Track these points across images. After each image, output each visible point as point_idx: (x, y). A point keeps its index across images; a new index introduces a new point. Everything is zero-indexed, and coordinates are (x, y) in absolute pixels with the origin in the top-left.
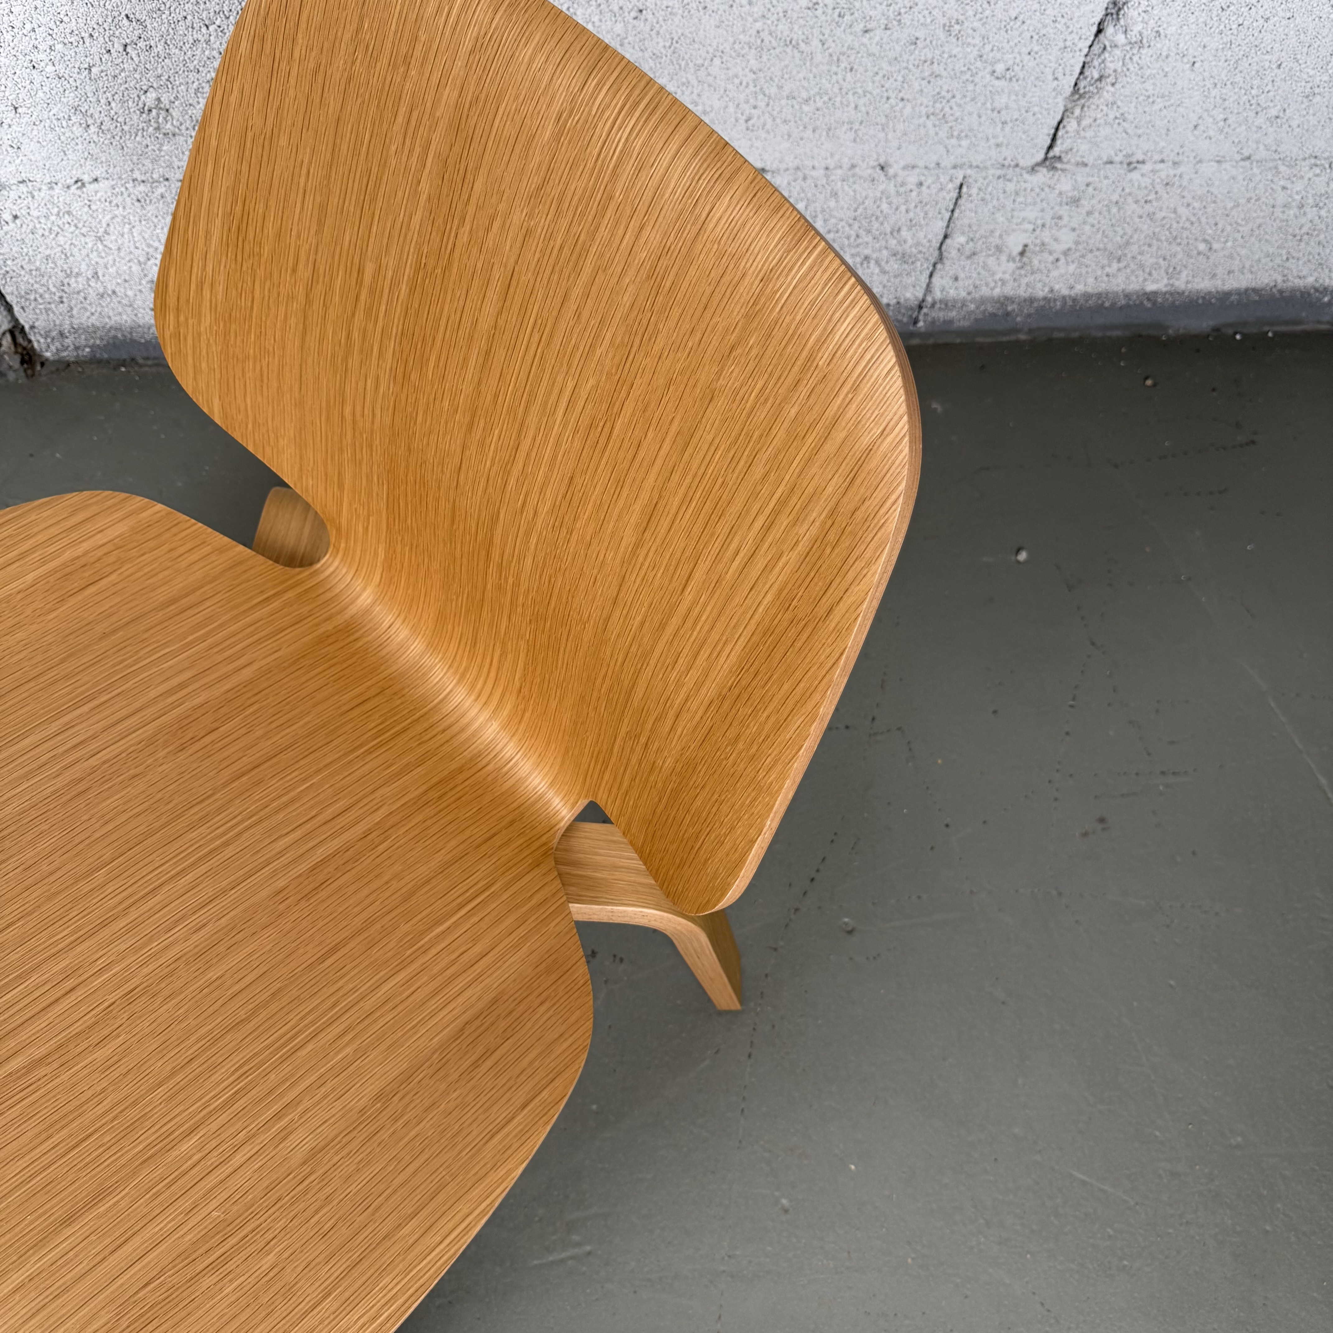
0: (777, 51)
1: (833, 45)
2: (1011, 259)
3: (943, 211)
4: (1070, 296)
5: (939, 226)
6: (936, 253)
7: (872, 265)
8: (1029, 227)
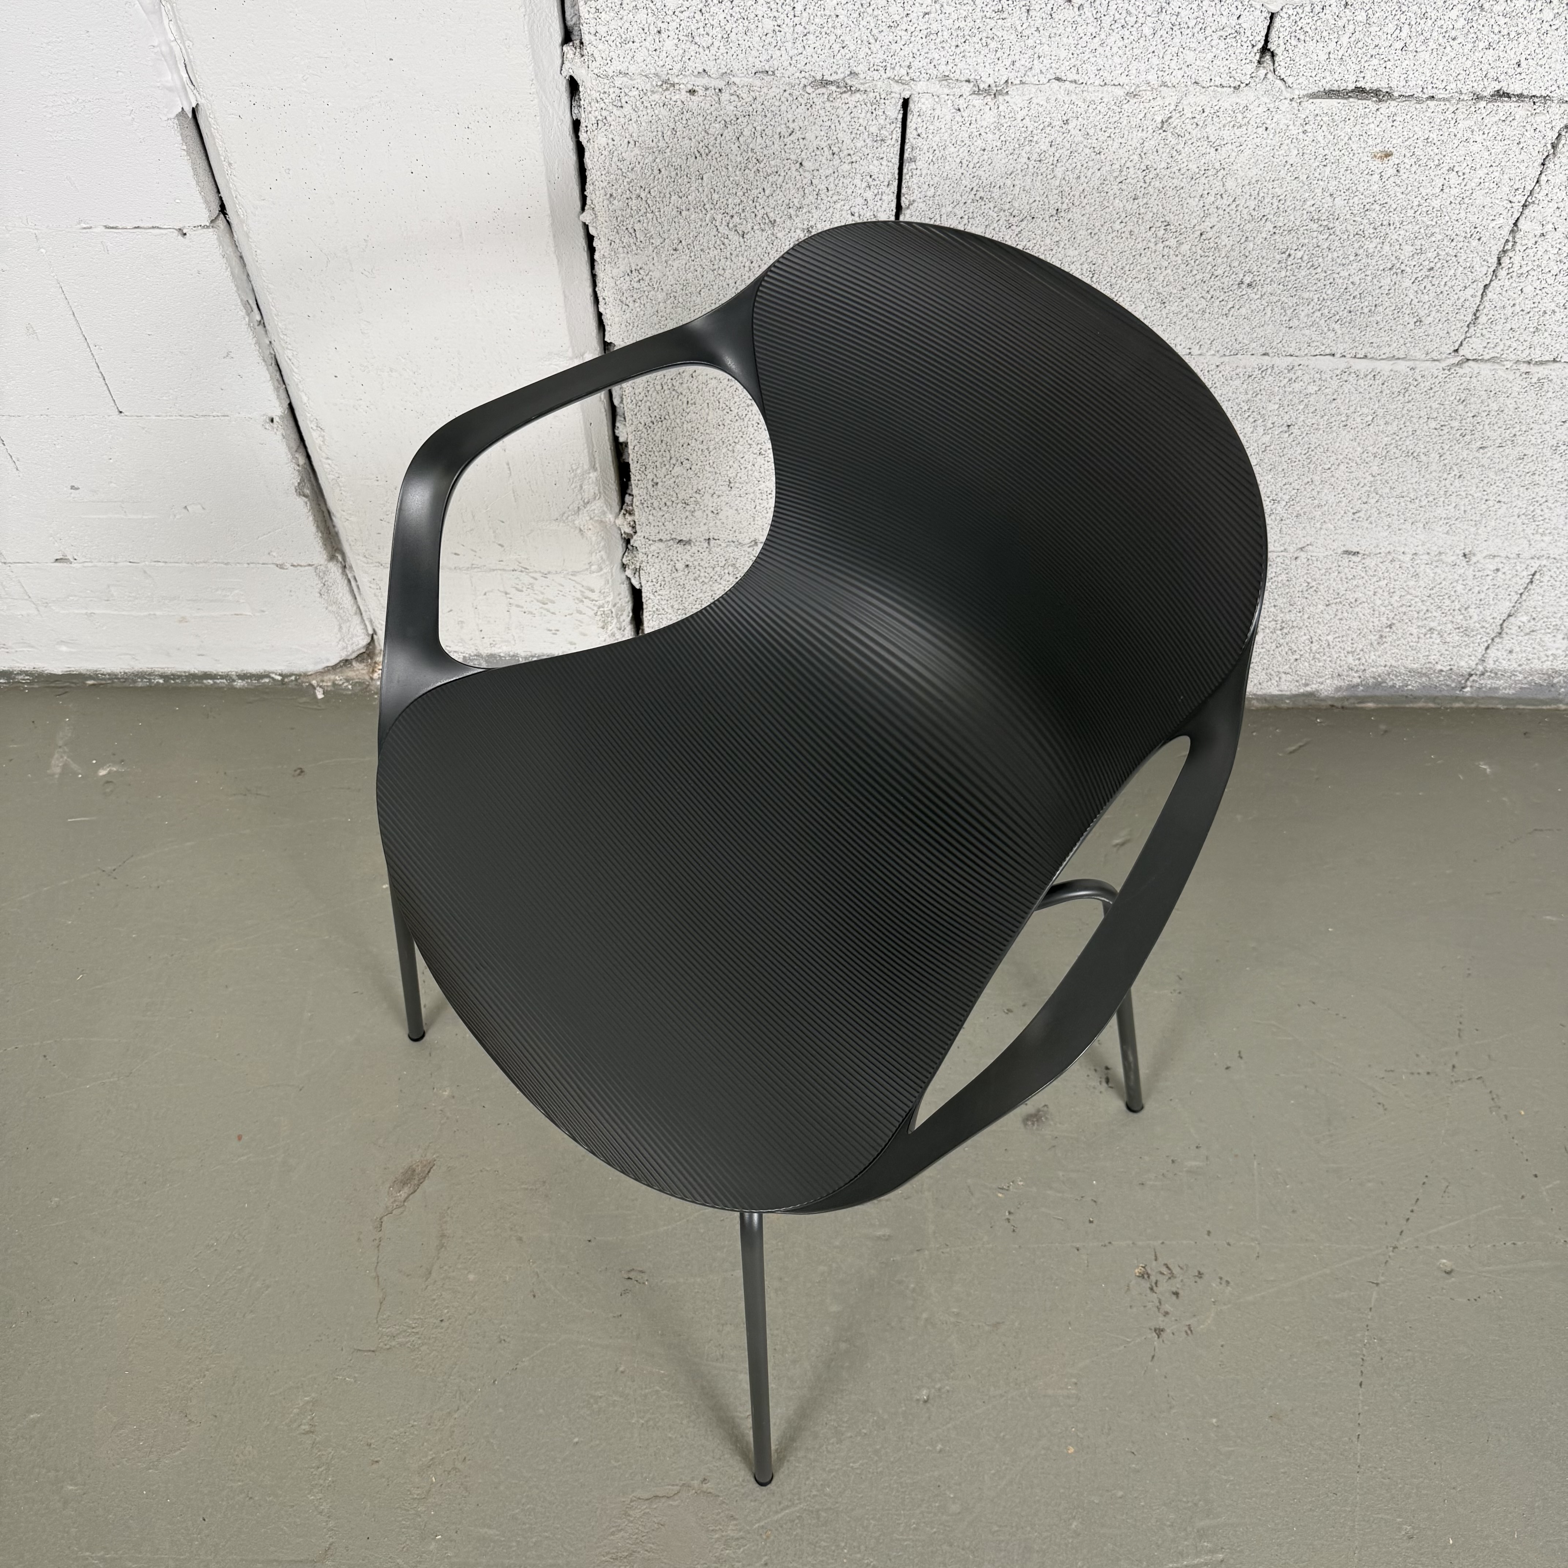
0: (1398, 460)
1: (1449, 458)
3: (1512, 593)
5: (1505, 607)
6: (1498, 630)
7: (1435, 636)
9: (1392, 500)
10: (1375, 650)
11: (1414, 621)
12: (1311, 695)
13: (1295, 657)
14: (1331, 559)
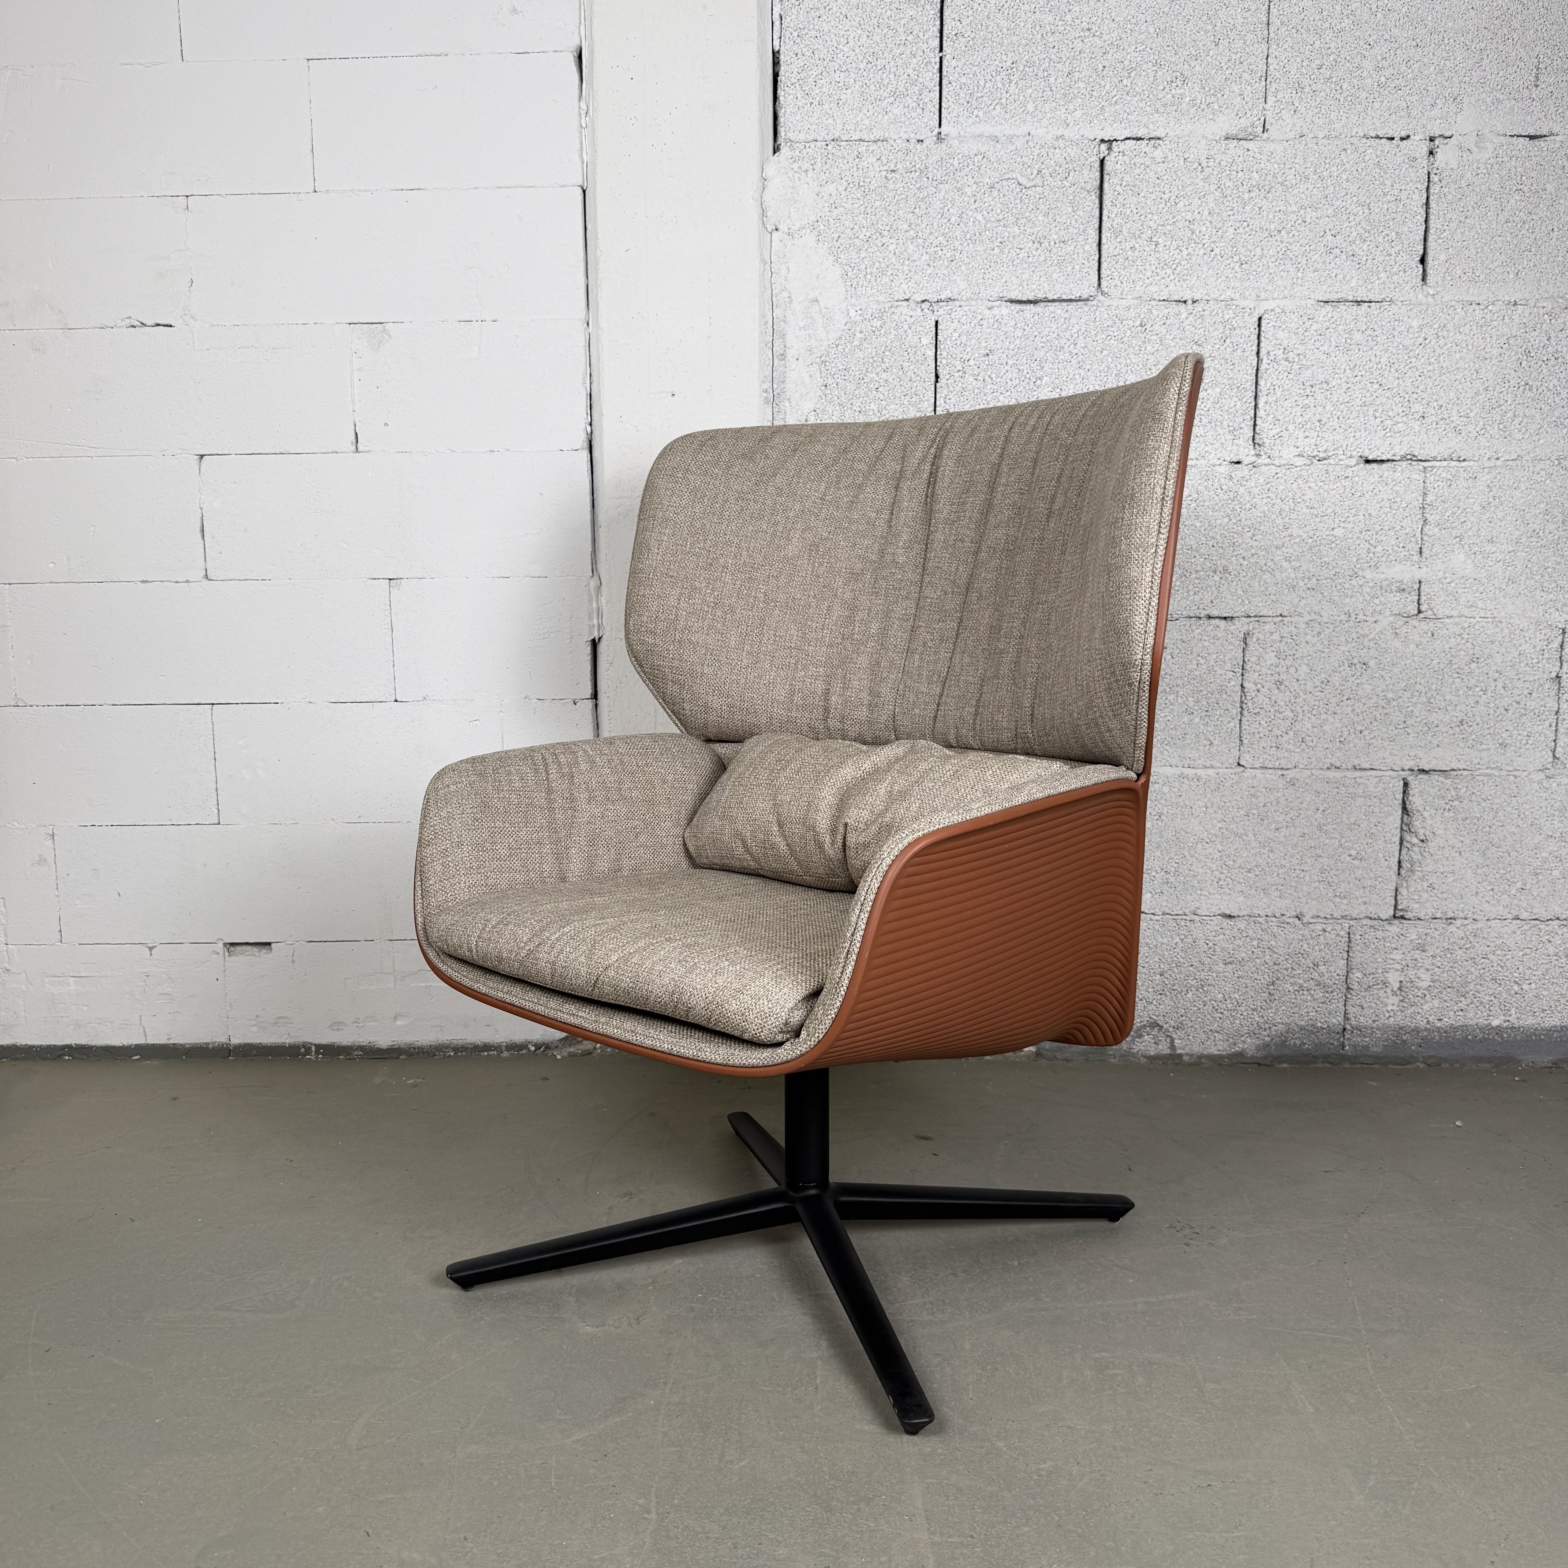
2: (1394, 994)
3: (1342, 951)
4: (1442, 1028)
5: (1342, 963)
6: (1345, 986)
7: (1305, 993)
8: (1399, 967)
9: (1237, 871)
11: (1287, 978)
13: (1219, 1015)
14: (1215, 922)
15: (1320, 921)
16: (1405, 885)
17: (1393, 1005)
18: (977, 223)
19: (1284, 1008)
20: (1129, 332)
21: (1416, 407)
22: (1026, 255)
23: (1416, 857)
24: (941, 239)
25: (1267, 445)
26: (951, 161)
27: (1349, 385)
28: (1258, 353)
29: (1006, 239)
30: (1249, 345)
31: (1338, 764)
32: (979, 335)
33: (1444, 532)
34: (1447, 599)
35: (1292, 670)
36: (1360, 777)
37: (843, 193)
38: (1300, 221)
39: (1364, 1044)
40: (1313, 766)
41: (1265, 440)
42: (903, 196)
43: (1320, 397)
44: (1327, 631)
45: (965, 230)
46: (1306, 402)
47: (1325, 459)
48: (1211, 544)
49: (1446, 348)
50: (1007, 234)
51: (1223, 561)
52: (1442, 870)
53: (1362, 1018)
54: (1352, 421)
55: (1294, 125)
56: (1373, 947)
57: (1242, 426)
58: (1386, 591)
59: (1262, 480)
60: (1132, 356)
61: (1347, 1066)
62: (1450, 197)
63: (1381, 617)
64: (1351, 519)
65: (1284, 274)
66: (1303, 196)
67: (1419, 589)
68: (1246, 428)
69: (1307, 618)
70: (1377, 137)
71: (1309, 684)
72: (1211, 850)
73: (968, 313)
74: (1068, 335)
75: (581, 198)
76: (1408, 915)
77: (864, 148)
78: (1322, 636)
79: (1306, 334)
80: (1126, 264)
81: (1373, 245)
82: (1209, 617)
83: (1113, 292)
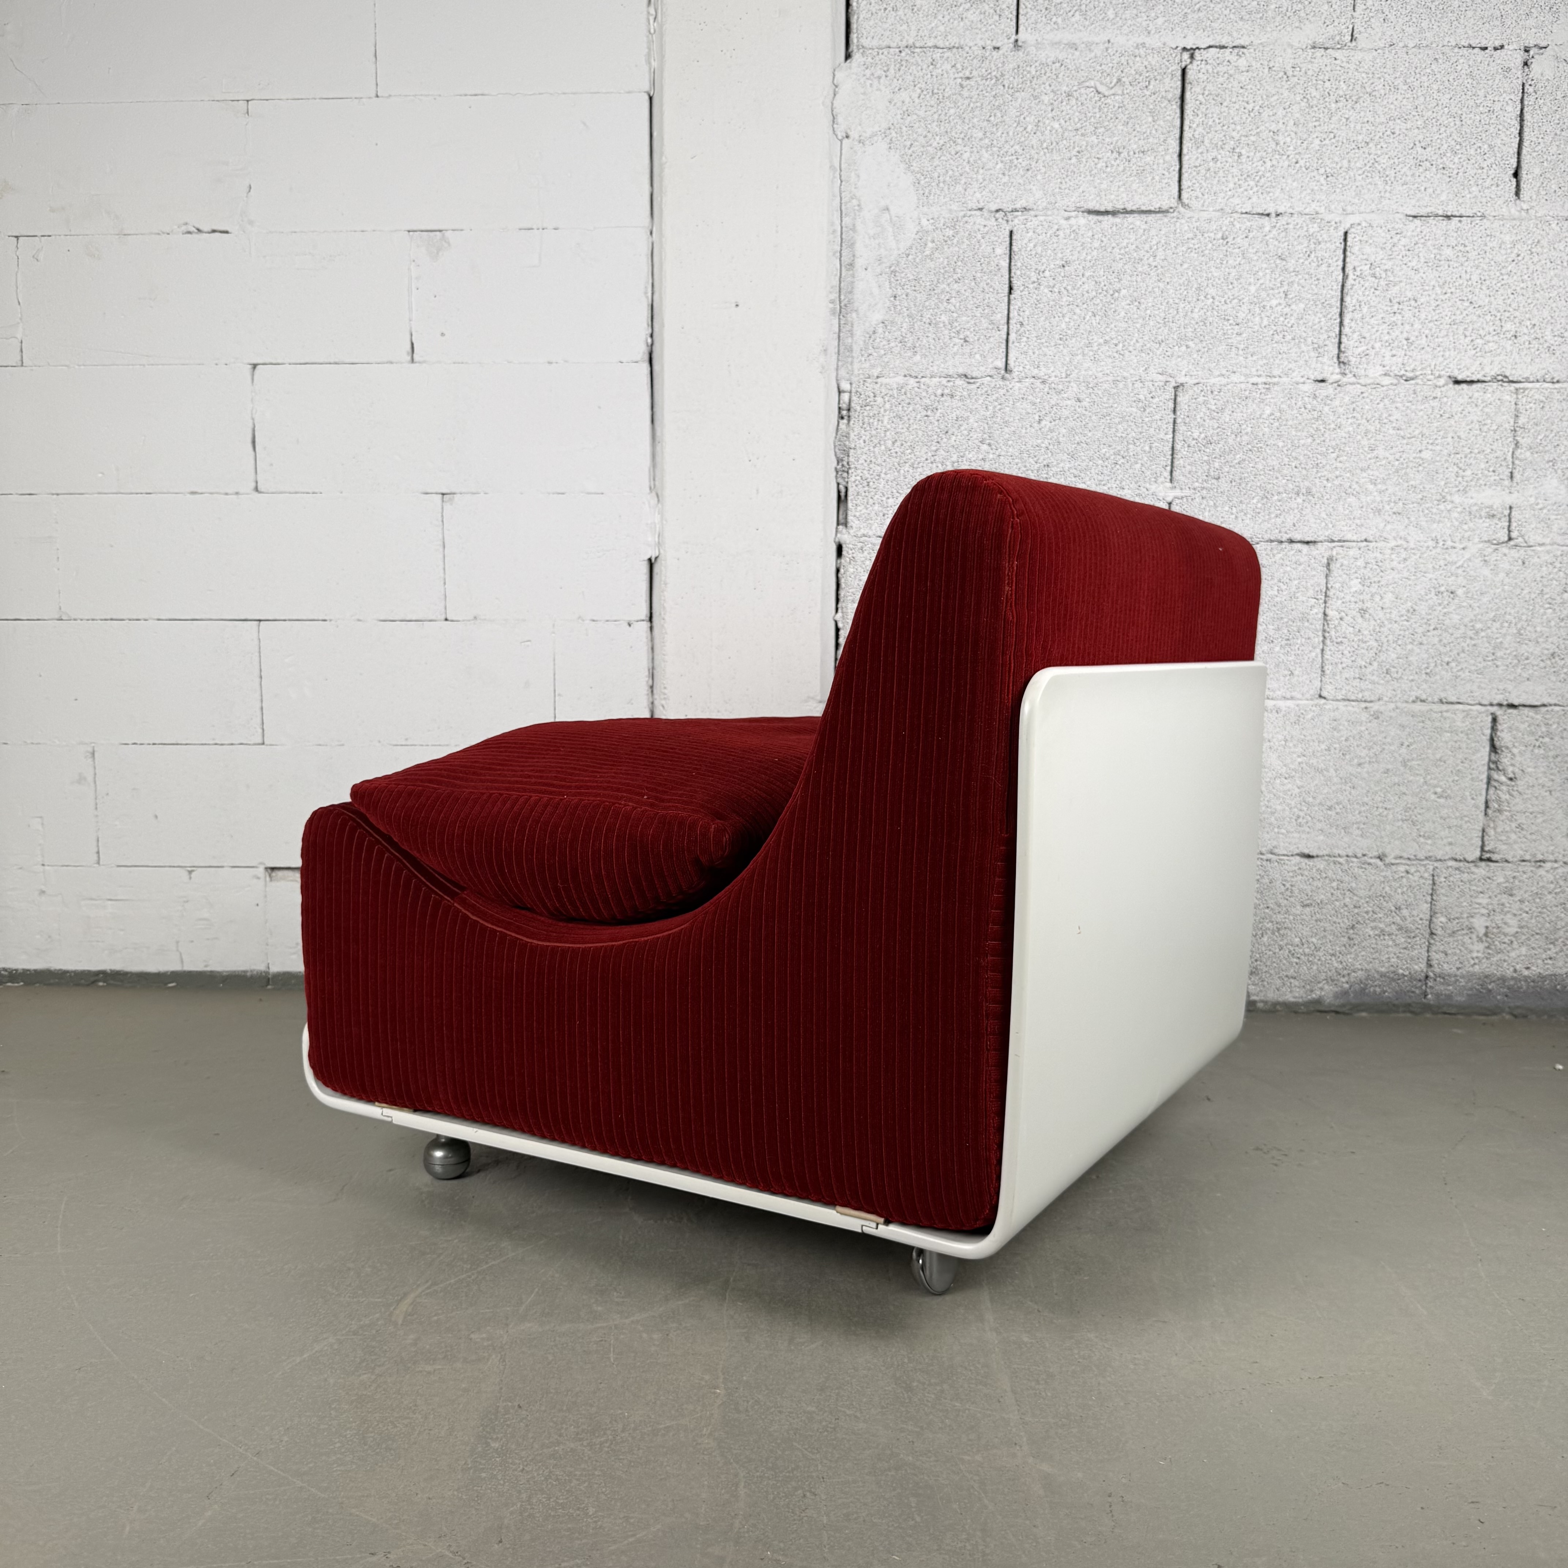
0: (1311, 775)
1: (1342, 772)
2: (1480, 940)
3: (1426, 894)
4: (1529, 977)
5: (1426, 907)
6: (1428, 931)
7: (1387, 937)
8: (1485, 911)
9: (1316, 808)
10: (1351, 953)
11: (1367, 922)
12: (1318, 1001)
13: (1295, 960)
14: (1293, 862)
15: (1404, 862)
16: (1492, 825)
17: (1478, 952)
18: (1054, 131)
19: (1363, 953)
20: (1210, 245)
21: (1508, 326)
22: (1104, 164)
23: (1505, 797)
24: (1017, 147)
25: (1352, 363)
26: (1028, 69)
27: (1438, 303)
28: (1344, 269)
29: (1084, 147)
30: (1335, 259)
31: (1424, 697)
32: (1055, 245)
33: (1536, 455)
34: (1538, 525)
35: (1377, 598)
36: (1447, 711)
37: (917, 101)
38: (1389, 133)
39: (1447, 992)
40: (1397, 699)
41: (1351, 358)
42: (979, 104)
43: (1408, 315)
44: (1414, 557)
45: (1042, 138)
46: (1393, 319)
47: (1412, 379)
48: (1294, 464)
49: (1539, 264)
50: (1084, 143)
51: (1307, 483)
52: (1531, 810)
53: (1445, 966)
54: (1441, 340)
55: (1384, 34)
56: (1458, 890)
57: (1327, 342)
58: (1475, 517)
59: (1347, 399)
60: (1213, 269)
61: (1428, 1015)
62: (1545, 109)
63: (1470, 544)
64: (1439, 441)
65: (1371, 187)
66: (1392, 107)
67: (1510, 515)
68: (1330, 344)
69: (1393, 543)
70: (1470, 46)
71: (1395, 612)
72: (1289, 786)
73: (1044, 223)
74: (1147, 247)
75: (647, 104)
76: (1495, 857)
77: (939, 55)
78: (1408, 563)
79: (1394, 249)
80: (1208, 175)
81: (1464, 157)
82: (1291, 541)
83: (1194, 203)
